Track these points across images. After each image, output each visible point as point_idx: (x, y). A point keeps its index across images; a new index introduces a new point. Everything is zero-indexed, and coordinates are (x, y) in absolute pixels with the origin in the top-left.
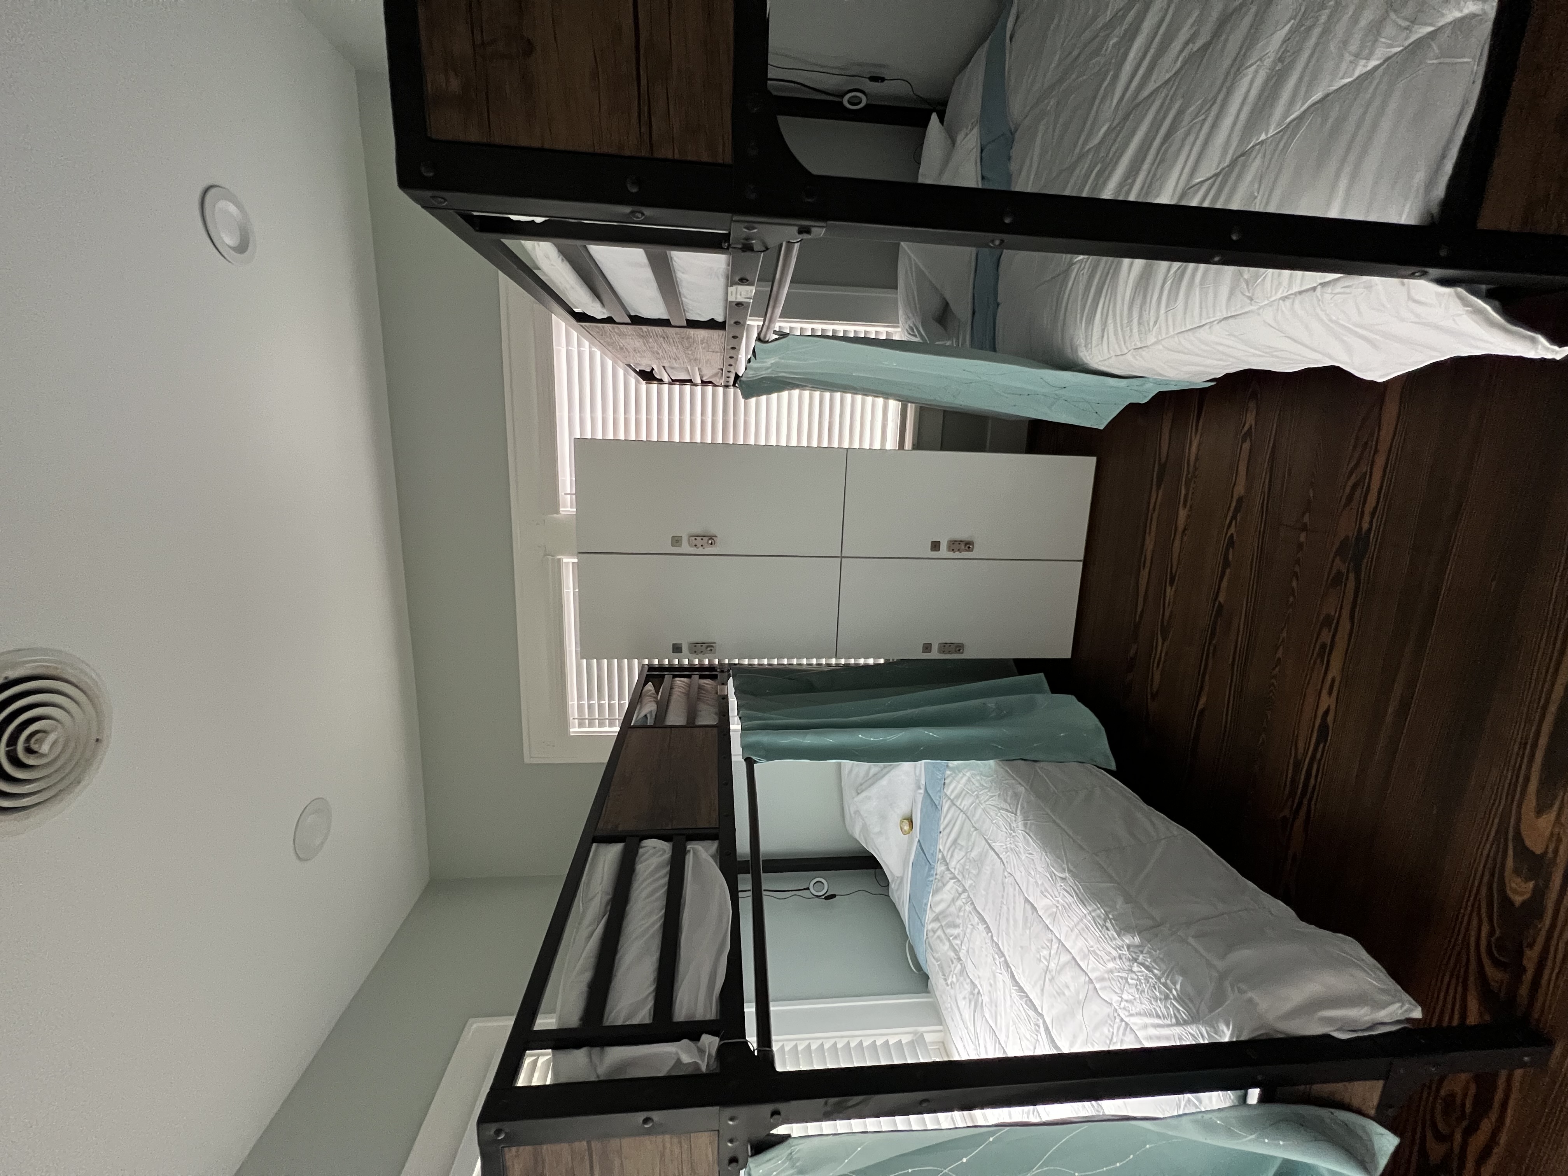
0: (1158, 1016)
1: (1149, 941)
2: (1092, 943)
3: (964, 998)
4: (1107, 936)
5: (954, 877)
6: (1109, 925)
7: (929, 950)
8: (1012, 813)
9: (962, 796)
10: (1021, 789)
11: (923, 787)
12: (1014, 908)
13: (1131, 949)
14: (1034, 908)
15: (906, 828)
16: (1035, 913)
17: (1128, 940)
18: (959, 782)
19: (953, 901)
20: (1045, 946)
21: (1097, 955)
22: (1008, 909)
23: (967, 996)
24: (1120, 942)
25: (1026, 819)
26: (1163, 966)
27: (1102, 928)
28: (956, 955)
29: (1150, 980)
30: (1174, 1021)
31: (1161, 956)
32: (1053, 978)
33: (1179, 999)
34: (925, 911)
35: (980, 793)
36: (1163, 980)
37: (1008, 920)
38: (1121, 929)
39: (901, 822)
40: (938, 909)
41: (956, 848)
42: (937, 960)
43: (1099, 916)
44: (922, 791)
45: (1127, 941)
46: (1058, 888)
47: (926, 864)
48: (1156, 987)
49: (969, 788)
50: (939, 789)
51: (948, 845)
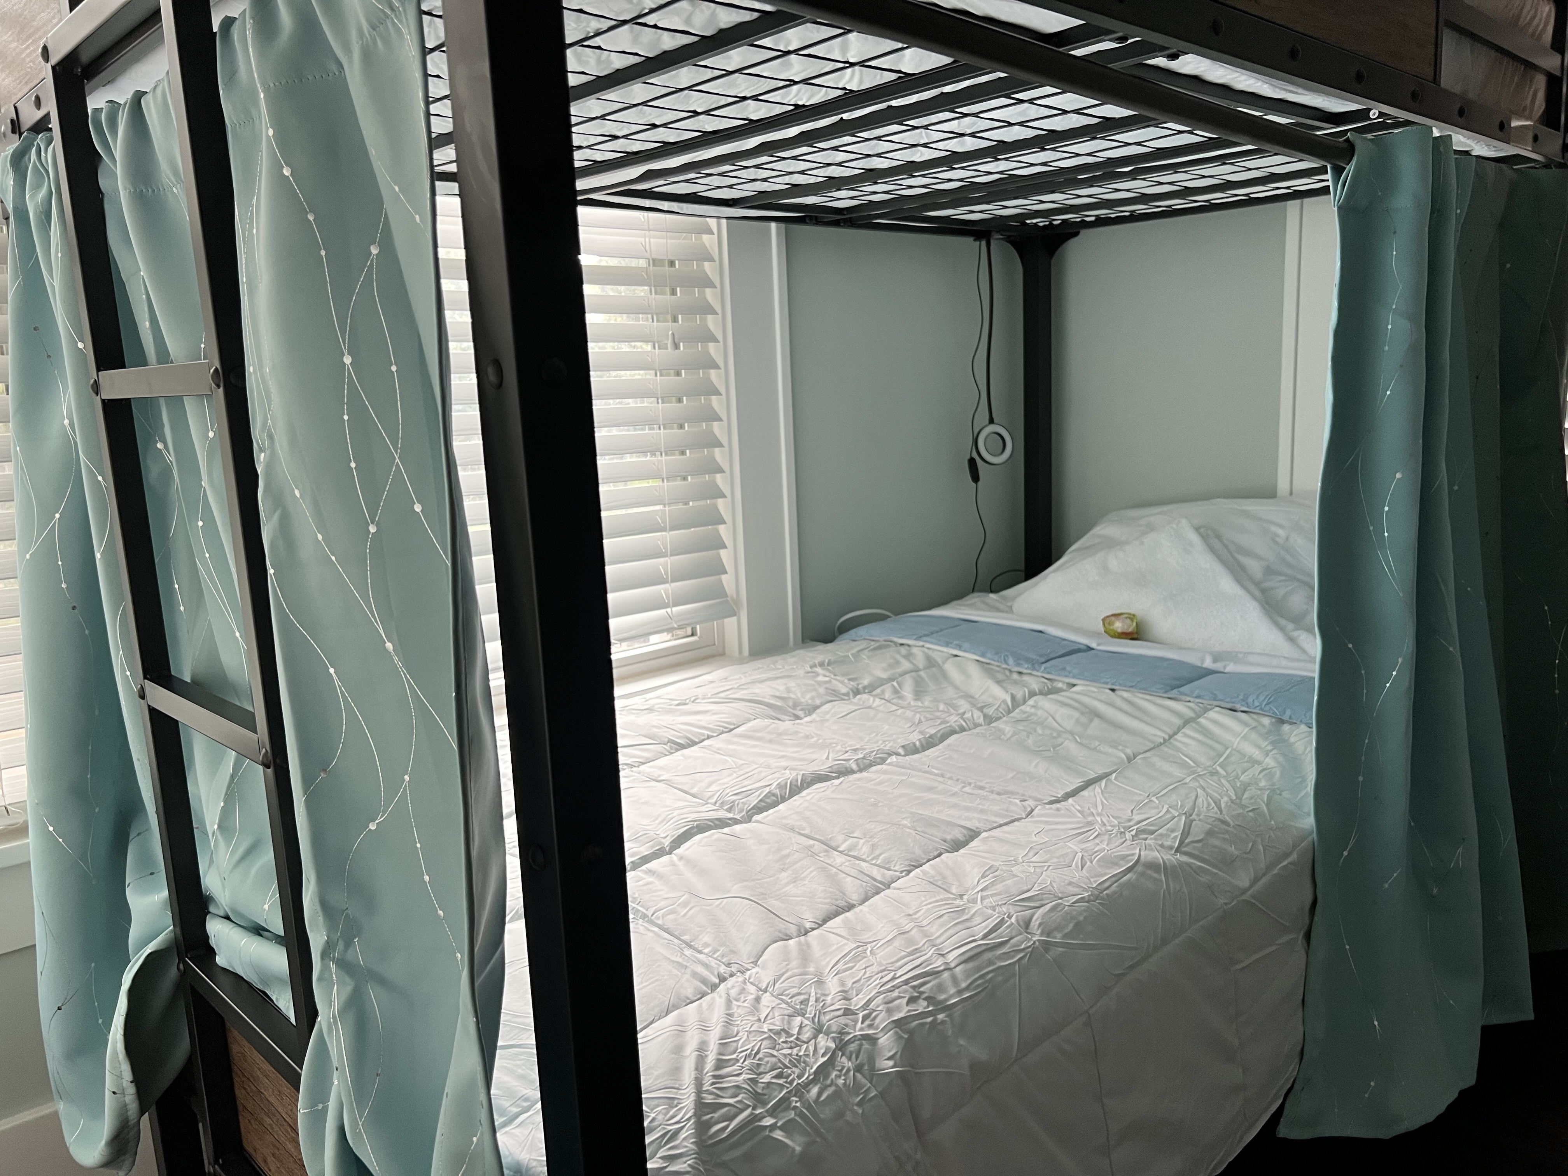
0: (720, 1064)
1: (882, 1094)
2: (881, 954)
3: (788, 690)
4: (896, 993)
5: (1015, 703)
6: (922, 1006)
7: (874, 645)
8: (1181, 843)
9: (1210, 742)
10: (1243, 880)
11: (1218, 666)
12: (955, 806)
13: (866, 1045)
14: (957, 846)
15: (1119, 626)
16: (945, 846)
17: (886, 1041)
18: (1245, 738)
19: (968, 697)
20: (877, 852)
21: (856, 959)
22: (954, 794)
23: (793, 696)
24: (882, 1020)
25: (1168, 870)
26: (826, 1113)
27: (914, 987)
28: (865, 688)
29: (797, 1071)
30: (709, 1099)
31: (849, 1116)
32: (814, 855)
33: (751, 1127)
34: (947, 644)
35: (1223, 781)
36: (795, 1102)
37: (931, 789)
38: (911, 1032)
39: (1132, 617)
40: (950, 667)
41: (1082, 713)
42: (856, 656)
43: (941, 988)
44: (1208, 663)
45: (882, 1041)
46: (1004, 909)
47: (1041, 656)
48: (781, 1081)
49: (1233, 759)
50: (1220, 697)
51: (1086, 700)
